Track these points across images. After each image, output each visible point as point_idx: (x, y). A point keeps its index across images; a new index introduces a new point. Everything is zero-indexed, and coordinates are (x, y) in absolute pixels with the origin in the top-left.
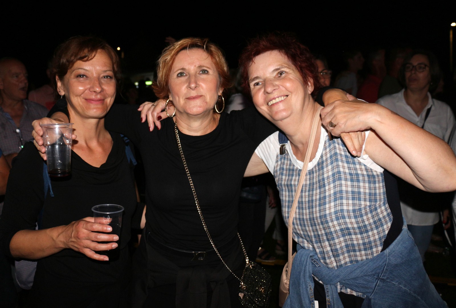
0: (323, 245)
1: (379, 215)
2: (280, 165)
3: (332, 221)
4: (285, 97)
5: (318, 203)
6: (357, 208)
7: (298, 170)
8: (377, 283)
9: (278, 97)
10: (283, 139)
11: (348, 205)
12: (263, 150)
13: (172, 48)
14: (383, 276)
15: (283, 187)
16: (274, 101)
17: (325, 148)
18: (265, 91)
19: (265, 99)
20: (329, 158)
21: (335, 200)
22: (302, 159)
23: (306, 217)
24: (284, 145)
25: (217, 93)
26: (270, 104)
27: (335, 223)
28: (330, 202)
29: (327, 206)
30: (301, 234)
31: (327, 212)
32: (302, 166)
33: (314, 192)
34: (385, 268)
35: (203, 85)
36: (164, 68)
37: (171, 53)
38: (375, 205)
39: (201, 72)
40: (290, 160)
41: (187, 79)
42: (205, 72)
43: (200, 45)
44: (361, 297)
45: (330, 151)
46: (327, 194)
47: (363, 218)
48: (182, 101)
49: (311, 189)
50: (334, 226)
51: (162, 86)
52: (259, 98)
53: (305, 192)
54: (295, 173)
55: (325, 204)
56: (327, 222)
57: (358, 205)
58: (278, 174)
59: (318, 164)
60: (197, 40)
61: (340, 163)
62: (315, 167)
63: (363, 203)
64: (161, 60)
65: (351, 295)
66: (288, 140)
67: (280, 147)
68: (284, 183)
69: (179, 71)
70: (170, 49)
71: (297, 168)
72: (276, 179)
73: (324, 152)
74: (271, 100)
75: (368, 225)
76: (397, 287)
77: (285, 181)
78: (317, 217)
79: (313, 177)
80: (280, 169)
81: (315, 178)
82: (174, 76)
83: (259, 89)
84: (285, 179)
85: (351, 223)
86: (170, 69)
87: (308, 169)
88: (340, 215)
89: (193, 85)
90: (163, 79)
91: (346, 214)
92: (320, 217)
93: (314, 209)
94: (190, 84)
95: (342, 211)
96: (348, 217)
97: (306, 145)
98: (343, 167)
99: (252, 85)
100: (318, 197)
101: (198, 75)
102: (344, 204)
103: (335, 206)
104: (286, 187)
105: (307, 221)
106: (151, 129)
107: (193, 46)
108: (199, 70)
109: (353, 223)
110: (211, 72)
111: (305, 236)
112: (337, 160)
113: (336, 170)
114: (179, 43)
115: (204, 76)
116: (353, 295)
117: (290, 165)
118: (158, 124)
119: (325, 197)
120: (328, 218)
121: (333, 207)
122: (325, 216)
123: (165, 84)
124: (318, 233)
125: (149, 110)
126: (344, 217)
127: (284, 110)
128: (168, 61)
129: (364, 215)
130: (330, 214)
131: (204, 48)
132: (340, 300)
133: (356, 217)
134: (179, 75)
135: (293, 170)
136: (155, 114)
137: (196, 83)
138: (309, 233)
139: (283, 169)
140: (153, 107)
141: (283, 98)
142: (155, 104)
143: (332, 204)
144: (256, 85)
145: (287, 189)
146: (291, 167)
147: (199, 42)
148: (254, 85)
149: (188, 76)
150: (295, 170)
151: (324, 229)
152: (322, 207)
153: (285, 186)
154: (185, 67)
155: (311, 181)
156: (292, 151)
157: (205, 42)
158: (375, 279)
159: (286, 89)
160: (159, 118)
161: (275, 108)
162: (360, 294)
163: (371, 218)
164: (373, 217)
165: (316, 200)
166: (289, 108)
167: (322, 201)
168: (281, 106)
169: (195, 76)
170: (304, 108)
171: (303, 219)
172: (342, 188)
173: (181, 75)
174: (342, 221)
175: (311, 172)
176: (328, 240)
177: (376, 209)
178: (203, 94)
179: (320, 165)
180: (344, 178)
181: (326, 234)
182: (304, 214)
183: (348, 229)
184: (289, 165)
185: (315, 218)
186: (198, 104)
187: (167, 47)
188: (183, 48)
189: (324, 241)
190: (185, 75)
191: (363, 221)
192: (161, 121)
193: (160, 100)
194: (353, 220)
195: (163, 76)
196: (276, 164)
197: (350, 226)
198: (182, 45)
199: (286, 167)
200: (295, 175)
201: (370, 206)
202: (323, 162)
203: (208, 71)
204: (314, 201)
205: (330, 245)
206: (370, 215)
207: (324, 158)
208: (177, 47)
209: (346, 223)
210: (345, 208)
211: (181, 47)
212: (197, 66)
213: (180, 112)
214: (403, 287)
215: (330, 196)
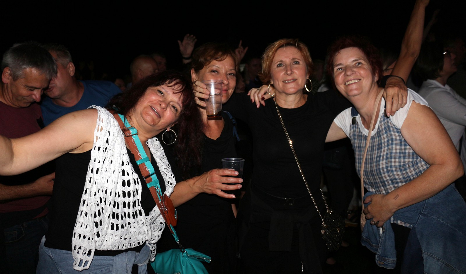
0: (380, 189)
1: (419, 168)
2: (353, 132)
3: (384, 173)
4: (358, 81)
5: (375, 160)
6: (402, 164)
7: (364, 136)
8: (419, 217)
9: (354, 80)
10: (354, 113)
11: (395, 162)
12: (340, 121)
13: (272, 47)
14: (424, 212)
15: (356, 148)
16: (351, 82)
17: (381, 122)
18: (345, 73)
19: (344, 80)
20: (384, 129)
21: (387, 159)
22: (368, 128)
23: (369, 169)
24: (355, 117)
25: (306, 78)
26: (347, 84)
27: (386, 174)
28: (383, 160)
29: (381, 162)
30: (367, 182)
31: (381, 167)
32: (368, 133)
33: (374, 152)
34: (425, 205)
35: (296, 71)
36: (267, 61)
37: (272, 50)
38: (416, 161)
39: (294, 63)
40: (359, 129)
41: (284, 68)
42: (297, 63)
43: (292, 44)
44: (409, 227)
45: (384, 124)
46: (382, 154)
47: (407, 171)
48: (281, 84)
49: (372, 150)
50: (385, 177)
51: (266, 74)
52: (340, 79)
53: (369, 152)
54: (362, 138)
55: (379, 161)
56: (381, 174)
57: (403, 162)
58: (352, 138)
59: (377, 132)
60: (291, 41)
61: (393, 133)
62: (375, 134)
63: (406, 160)
64: (265, 56)
65: (401, 225)
66: (358, 113)
67: (352, 119)
68: (357, 145)
69: (279, 63)
70: (271, 47)
71: (364, 135)
72: (352, 142)
73: (380, 125)
74: (348, 81)
75: (411, 175)
76: (435, 220)
77: (357, 144)
78: (374, 170)
79: (374, 141)
80: (353, 135)
81: (375, 142)
82: (274, 67)
83: (341, 73)
84: (357, 143)
85: (398, 175)
86: (271, 62)
87: (371, 136)
88: (389, 170)
89: (289, 72)
90: (267, 69)
91: (394, 169)
92: (376, 170)
93: (373, 164)
94: (287, 71)
95: (391, 166)
96: (395, 171)
97: (370, 118)
98: (395, 136)
99: (335, 69)
100: (376, 156)
101: (292, 65)
102: (392, 162)
103: (386, 163)
104: (358, 149)
105: (369, 172)
106: (258, 106)
107: (287, 44)
108: (292, 61)
109: (399, 175)
110: (301, 62)
111: (370, 183)
112: (390, 131)
113: (390, 138)
114: (277, 43)
115: (296, 66)
116: (402, 226)
117: (360, 131)
118: (263, 102)
119: (380, 156)
120: (382, 171)
121: (385, 163)
122: (379, 169)
123: (268, 73)
124: (376, 181)
125: (255, 92)
126: (392, 171)
127: (356, 89)
128: (270, 56)
129: (407, 168)
130: (383, 168)
131: (295, 45)
132: (391, 229)
133: (401, 170)
134: (278, 66)
135: (361, 136)
136: (260, 96)
137: (291, 70)
138: (371, 181)
139: (355, 135)
140: (258, 91)
141: (357, 81)
142: (260, 89)
143: (384, 161)
144: (339, 69)
145: (358, 150)
146: (360, 134)
147: (292, 41)
148: (337, 70)
149: (285, 66)
150: (362, 136)
151: (379, 178)
152: (378, 163)
153: (357, 147)
154: (282, 60)
155: (373, 145)
156: (361, 122)
157: (296, 41)
158: (418, 214)
159: (360, 74)
160: (263, 99)
161: (350, 87)
162: (408, 225)
163: (413, 170)
164: (415, 170)
165: (374, 158)
166: (360, 88)
167: (378, 159)
168: (354, 87)
169: (290, 65)
170: (370, 91)
171: (367, 171)
172: (392, 151)
173: (279, 65)
174: (391, 174)
175: (373, 138)
176: (383, 186)
177: (417, 164)
178: (297, 78)
179: (379, 134)
180: (395, 144)
181: (381, 182)
182: (368, 168)
183: (396, 179)
184: (358, 132)
185: (373, 171)
186: (293, 86)
187: (268, 46)
188: (281, 46)
189: (380, 187)
190: (282, 65)
191: (407, 173)
192: (264, 101)
193: (264, 86)
194: (399, 173)
195: (267, 67)
196: (350, 132)
197: (397, 177)
198: (279, 44)
199: (357, 134)
200: (362, 140)
201: (412, 162)
202: (380, 131)
203: (299, 62)
204: (373, 159)
205: (385, 190)
206: (412, 169)
207: (381, 129)
208: (276, 46)
209: (394, 175)
210: (393, 164)
211: (279, 46)
212: (291, 58)
213: (280, 92)
214: (441, 221)
215: (383, 155)
